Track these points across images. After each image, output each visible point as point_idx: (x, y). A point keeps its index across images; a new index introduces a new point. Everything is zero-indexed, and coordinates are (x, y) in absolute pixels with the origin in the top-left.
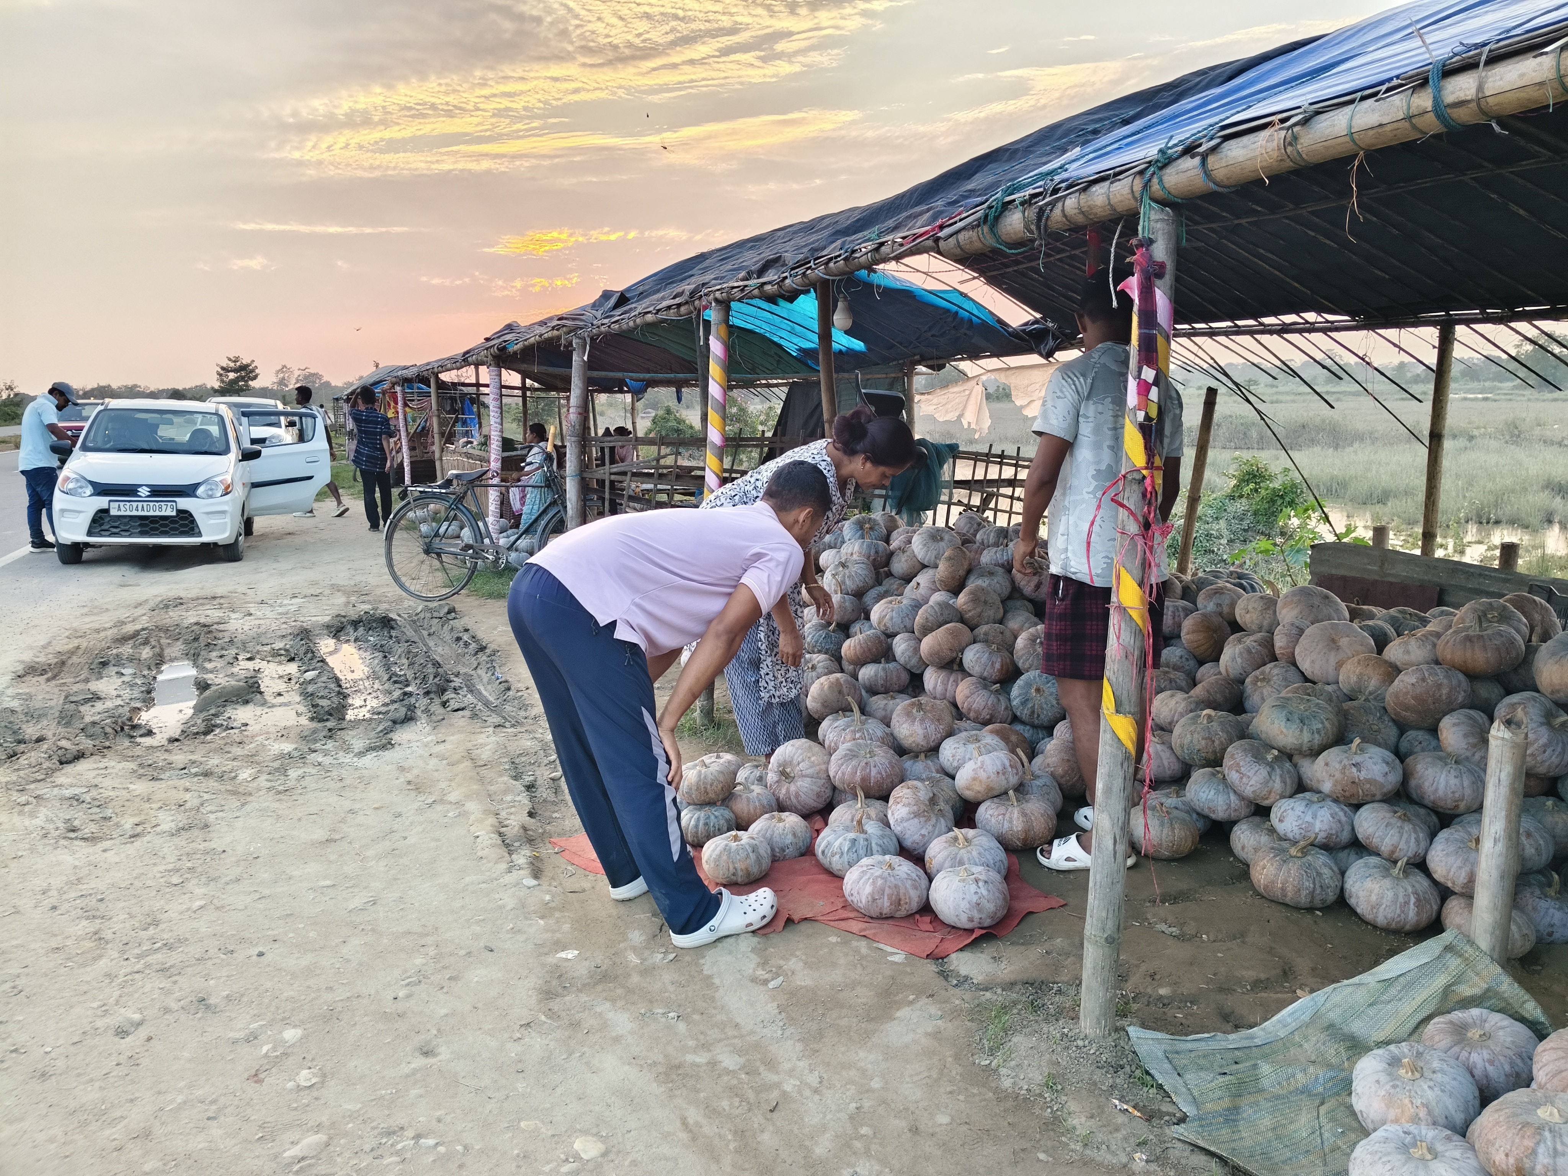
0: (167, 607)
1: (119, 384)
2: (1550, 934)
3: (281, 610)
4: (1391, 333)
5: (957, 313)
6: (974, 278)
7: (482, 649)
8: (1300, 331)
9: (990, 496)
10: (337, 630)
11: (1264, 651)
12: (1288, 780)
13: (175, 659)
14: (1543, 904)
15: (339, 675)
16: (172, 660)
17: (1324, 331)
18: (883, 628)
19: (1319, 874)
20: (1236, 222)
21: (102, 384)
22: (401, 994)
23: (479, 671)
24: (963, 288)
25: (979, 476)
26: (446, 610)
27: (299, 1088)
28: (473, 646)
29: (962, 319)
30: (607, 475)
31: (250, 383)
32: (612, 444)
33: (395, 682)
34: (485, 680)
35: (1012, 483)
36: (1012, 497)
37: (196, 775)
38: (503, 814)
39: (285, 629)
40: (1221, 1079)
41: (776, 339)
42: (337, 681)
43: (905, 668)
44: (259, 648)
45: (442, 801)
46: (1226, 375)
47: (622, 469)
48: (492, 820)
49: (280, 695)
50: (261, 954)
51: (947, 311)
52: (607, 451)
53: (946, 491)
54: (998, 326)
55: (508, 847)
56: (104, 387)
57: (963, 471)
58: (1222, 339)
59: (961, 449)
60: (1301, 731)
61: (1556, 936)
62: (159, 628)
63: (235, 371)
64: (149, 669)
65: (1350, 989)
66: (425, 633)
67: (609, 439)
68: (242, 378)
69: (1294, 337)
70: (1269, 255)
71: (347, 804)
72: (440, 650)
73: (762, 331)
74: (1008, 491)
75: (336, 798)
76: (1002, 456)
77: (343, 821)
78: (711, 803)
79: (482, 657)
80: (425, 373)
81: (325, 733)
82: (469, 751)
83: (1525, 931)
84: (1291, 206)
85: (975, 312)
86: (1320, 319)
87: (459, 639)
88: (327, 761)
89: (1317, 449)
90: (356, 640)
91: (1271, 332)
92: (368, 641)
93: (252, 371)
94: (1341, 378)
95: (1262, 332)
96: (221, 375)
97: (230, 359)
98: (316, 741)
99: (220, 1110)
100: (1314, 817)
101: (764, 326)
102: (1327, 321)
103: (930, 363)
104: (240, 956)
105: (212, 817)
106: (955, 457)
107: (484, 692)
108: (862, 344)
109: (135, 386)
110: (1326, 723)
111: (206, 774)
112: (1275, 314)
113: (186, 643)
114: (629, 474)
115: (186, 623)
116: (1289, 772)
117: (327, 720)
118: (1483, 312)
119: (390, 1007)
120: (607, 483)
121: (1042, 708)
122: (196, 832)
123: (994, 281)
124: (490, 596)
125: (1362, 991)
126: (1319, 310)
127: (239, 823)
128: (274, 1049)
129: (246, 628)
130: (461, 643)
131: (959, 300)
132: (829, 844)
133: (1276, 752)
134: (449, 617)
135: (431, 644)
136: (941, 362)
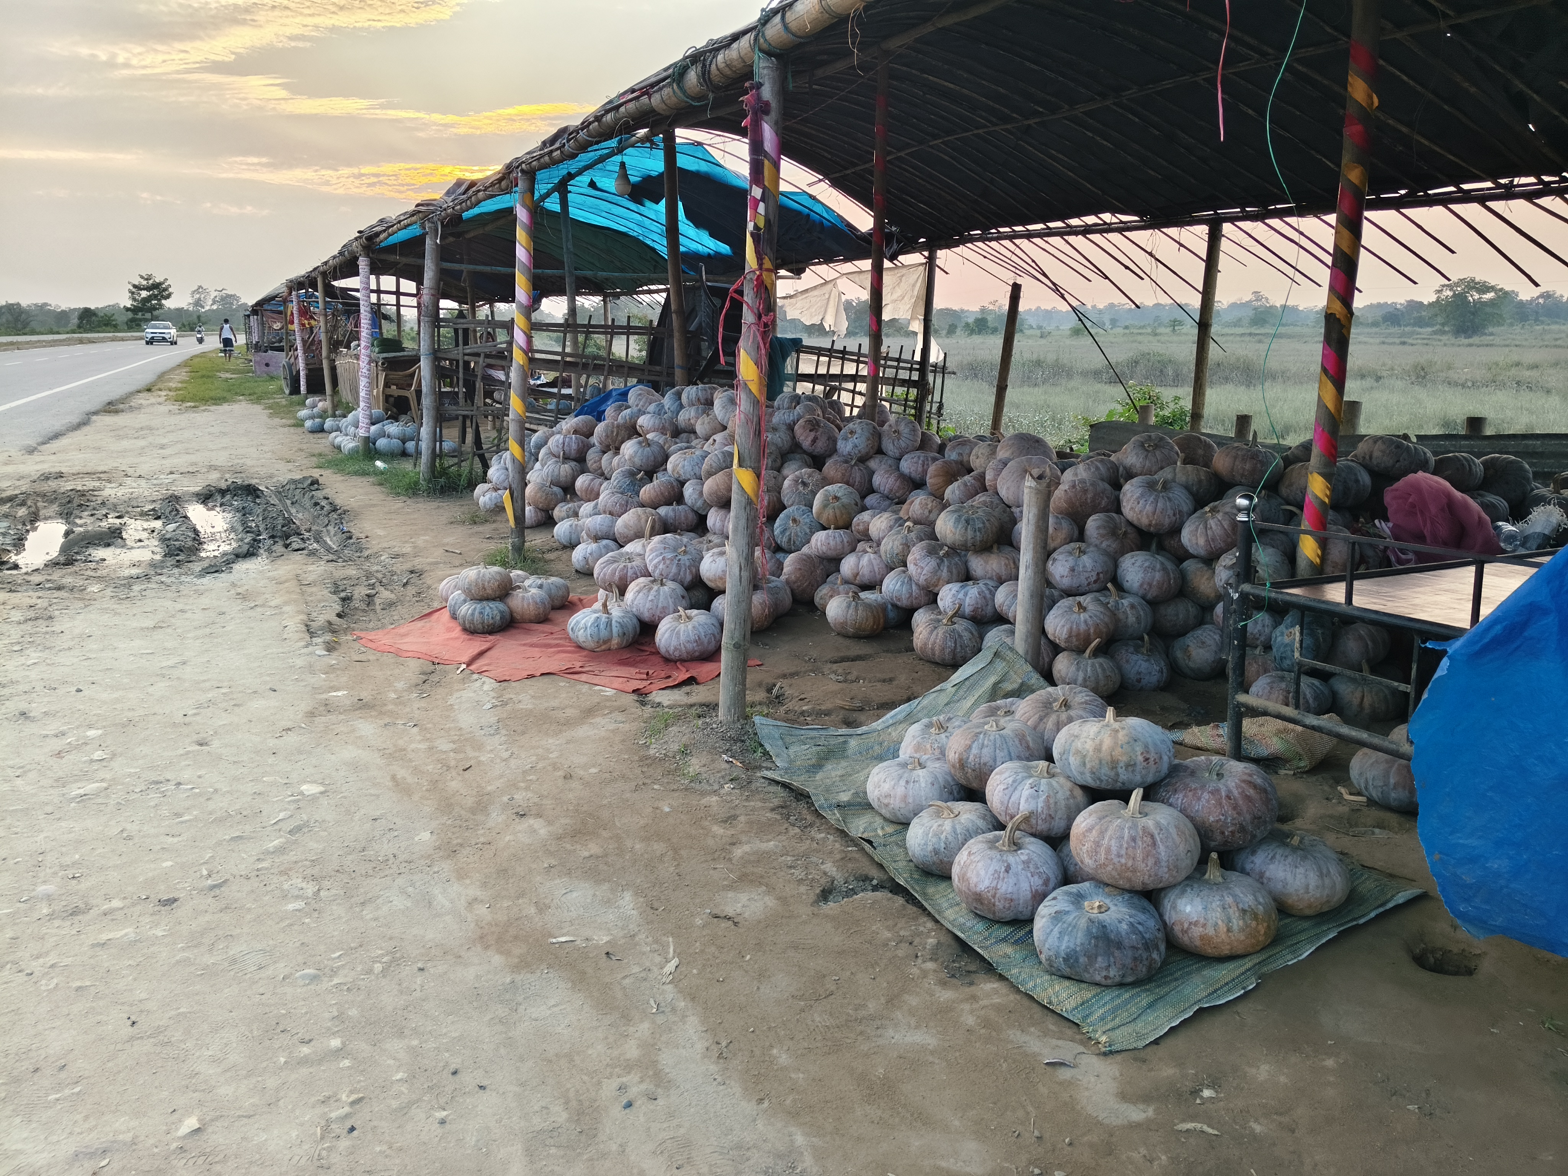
0: (47, 478)
1: (29, 302)
2: (1139, 681)
3: (155, 482)
4: (1173, 231)
5: (808, 215)
6: (820, 180)
7: (335, 510)
8: (1101, 232)
9: (833, 389)
10: (206, 497)
11: (977, 484)
12: (954, 571)
13: (50, 518)
14: (1135, 657)
15: (198, 527)
16: (46, 518)
17: (1120, 230)
18: (676, 476)
19: (960, 636)
20: (1026, 123)
21: (11, 302)
22: (190, 713)
23: (329, 528)
24: (811, 191)
25: (822, 370)
26: (309, 482)
27: (92, 761)
28: (327, 508)
29: (814, 221)
30: (461, 355)
31: (163, 302)
32: (465, 326)
33: (248, 532)
34: (332, 533)
35: (855, 378)
36: (853, 392)
37: (50, 589)
38: (315, 614)
39: (156, 496)
40: (814, 748)
41: (649, 242)
42: (196, 531)
43: (693, 510)
44: (130, 509)
45: (263, 606)
46: (1045, 275)
47: (476, 350)
48: (304, 617)
49: (140, 541)
50: (79, 691)
51: (799, 213)
52: (460, 332)
53: (790, 384)
54: (846, 229)
55: (312, 633)
56: (12, 305)
57: (807, 366)
58: (1037, 240)
59: (805, 343)
60: (966, 529)
61: (1144, 682)
62: (37, 494)
63: (148, 289)
64: (24, 524)
65: (935, 695)
66: (289, 502)
67: (462, 321)
68: (155, 297)
69: (1095, 237)
70: (1061, 156)
71: (179, 606)
72: (300, 515)
73: (635, 234)
74: (850, 386)
75: (170, 602)
76: (844, 352)
77: (173, 616)
78: (488, 599)
79: (334, 516)
80: (313, 275)
81: (174, 562)
82: (297, 576)
83: (1108, 673)
84: (1066, 107)
85: (825, 215)
86: (1115, 220)
87: (316, 504)
88: (168, 580)
89: (1230, 387)
90: (221, 505)
91: (1076, 233)
92: (232, 505)
93: (165, 289)
94: (1142, 279)
95: (1069, 234)
96: (133, 293)
97: (142, 277)
98: (163, 568)
99: (25, 772)
100: (966, 595)
101: (636, 228)
102: (1121, 222)
103: (791, 267)
104: (61, 691)
105: (57, 613)
106: (798, 352)
107: (329, 542)
108: (728, 247)
109: (46, 304)
110: (987, 523)
111: (59, 588)
112: (1078, 215)
113: (61, 505)
114: (482, 355)
115: (62, 490)
116: (956, 564)
117: (178, 555)
118: (1243, 211)
119: (179, 718)
120: (461, 364)
121: (797, 535)
122: (40, 621)
123: (838, 183)
124: (356, 473)
125: (943, 695)
126: (1113, 212)
127: (81, 617)
128: (77, 740)
129: (119, 494)
130: (318, 507)
131: (809, 203)
132: (578, 622)
133: (946, 548)
134: (312, 488)
135: (293, 511)
136: (801, 266)
